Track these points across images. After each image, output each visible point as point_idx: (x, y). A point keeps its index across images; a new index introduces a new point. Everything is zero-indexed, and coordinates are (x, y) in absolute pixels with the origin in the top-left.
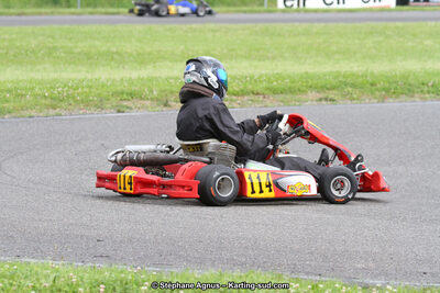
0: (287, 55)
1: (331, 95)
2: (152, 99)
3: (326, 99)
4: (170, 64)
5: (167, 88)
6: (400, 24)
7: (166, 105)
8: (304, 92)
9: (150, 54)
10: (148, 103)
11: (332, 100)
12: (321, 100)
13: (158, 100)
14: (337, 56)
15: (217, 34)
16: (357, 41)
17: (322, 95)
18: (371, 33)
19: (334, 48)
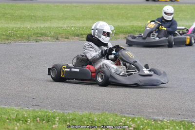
4: (57, 21)
7: (57, 39)
9: (48, 16)
10: (49, 38)
13: (53, 37)
15: (78, 8)
16: (139, 12)
18: (145, 9)
19: (129, 15)
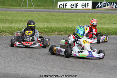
0: (54, 21)
1: (62, 33)
2: (9, 33)
3: (60, 34)
5: (14, 30)
6: (89, 14)
8: (54, 32)
11: (61, 35)
12: (58, 34)
14: (69, 22)
17: (59, 33)
